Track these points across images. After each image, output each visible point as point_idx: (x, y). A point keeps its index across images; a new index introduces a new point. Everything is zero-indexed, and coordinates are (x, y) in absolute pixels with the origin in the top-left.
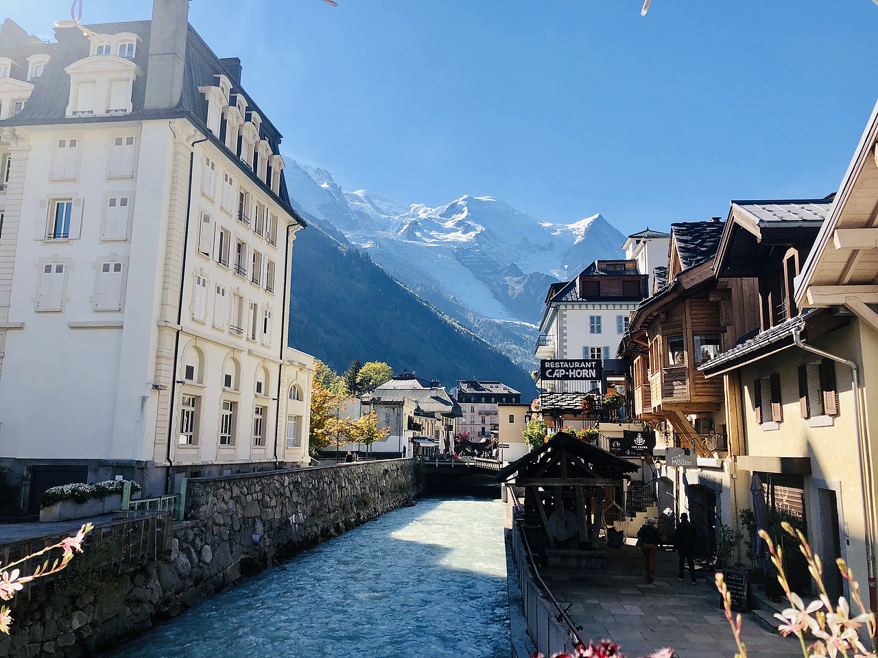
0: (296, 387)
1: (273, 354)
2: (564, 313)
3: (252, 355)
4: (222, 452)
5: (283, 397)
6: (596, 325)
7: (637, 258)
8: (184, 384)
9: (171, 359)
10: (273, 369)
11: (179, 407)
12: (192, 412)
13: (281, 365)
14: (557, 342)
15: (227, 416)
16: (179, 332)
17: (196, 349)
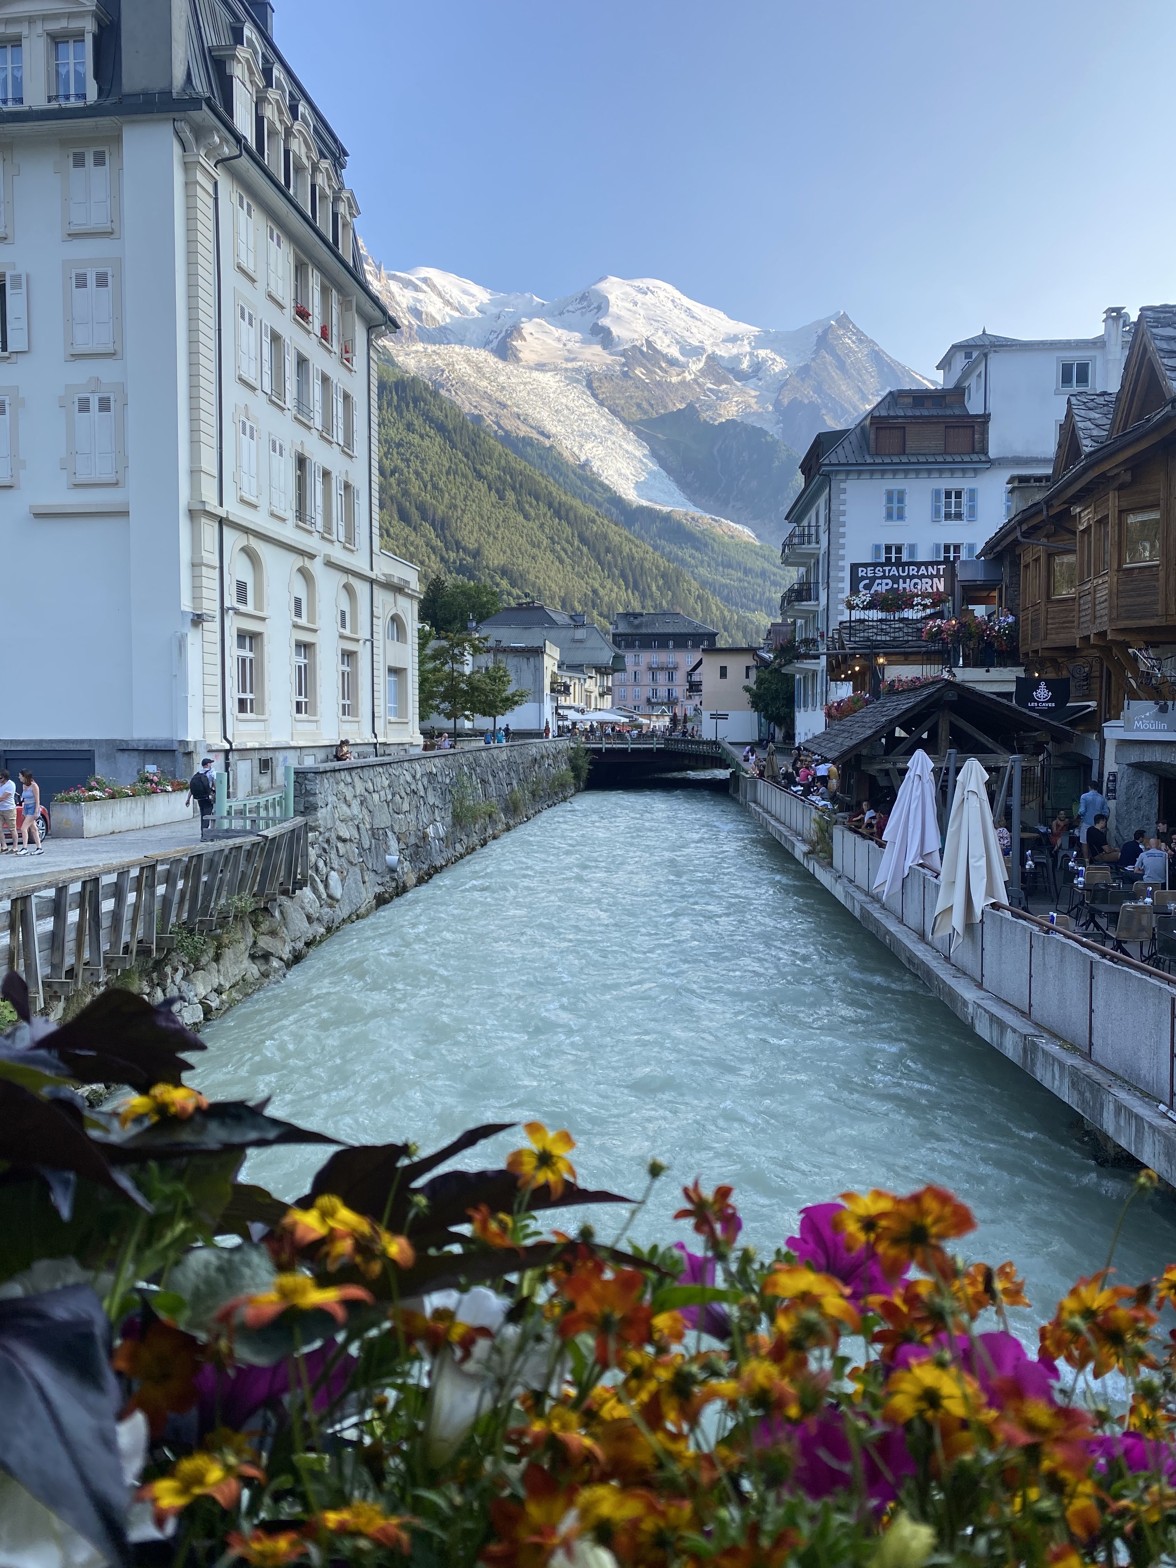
0: (396, 620)
1: (360, 562)
2: (843, 485)
3: (330, 564)
4: (300, 727)
5: (379, 636)
6: (895, 505)
7: (966, 384)
8: (237, 612)
9: (214, 568)
10: (362, 589)
11: (233, 651)
12: (251, 661)
13: (372, 582)
14: (824, 538)
15: (300, 667)
16: (222, 522)
17: (247, 551)
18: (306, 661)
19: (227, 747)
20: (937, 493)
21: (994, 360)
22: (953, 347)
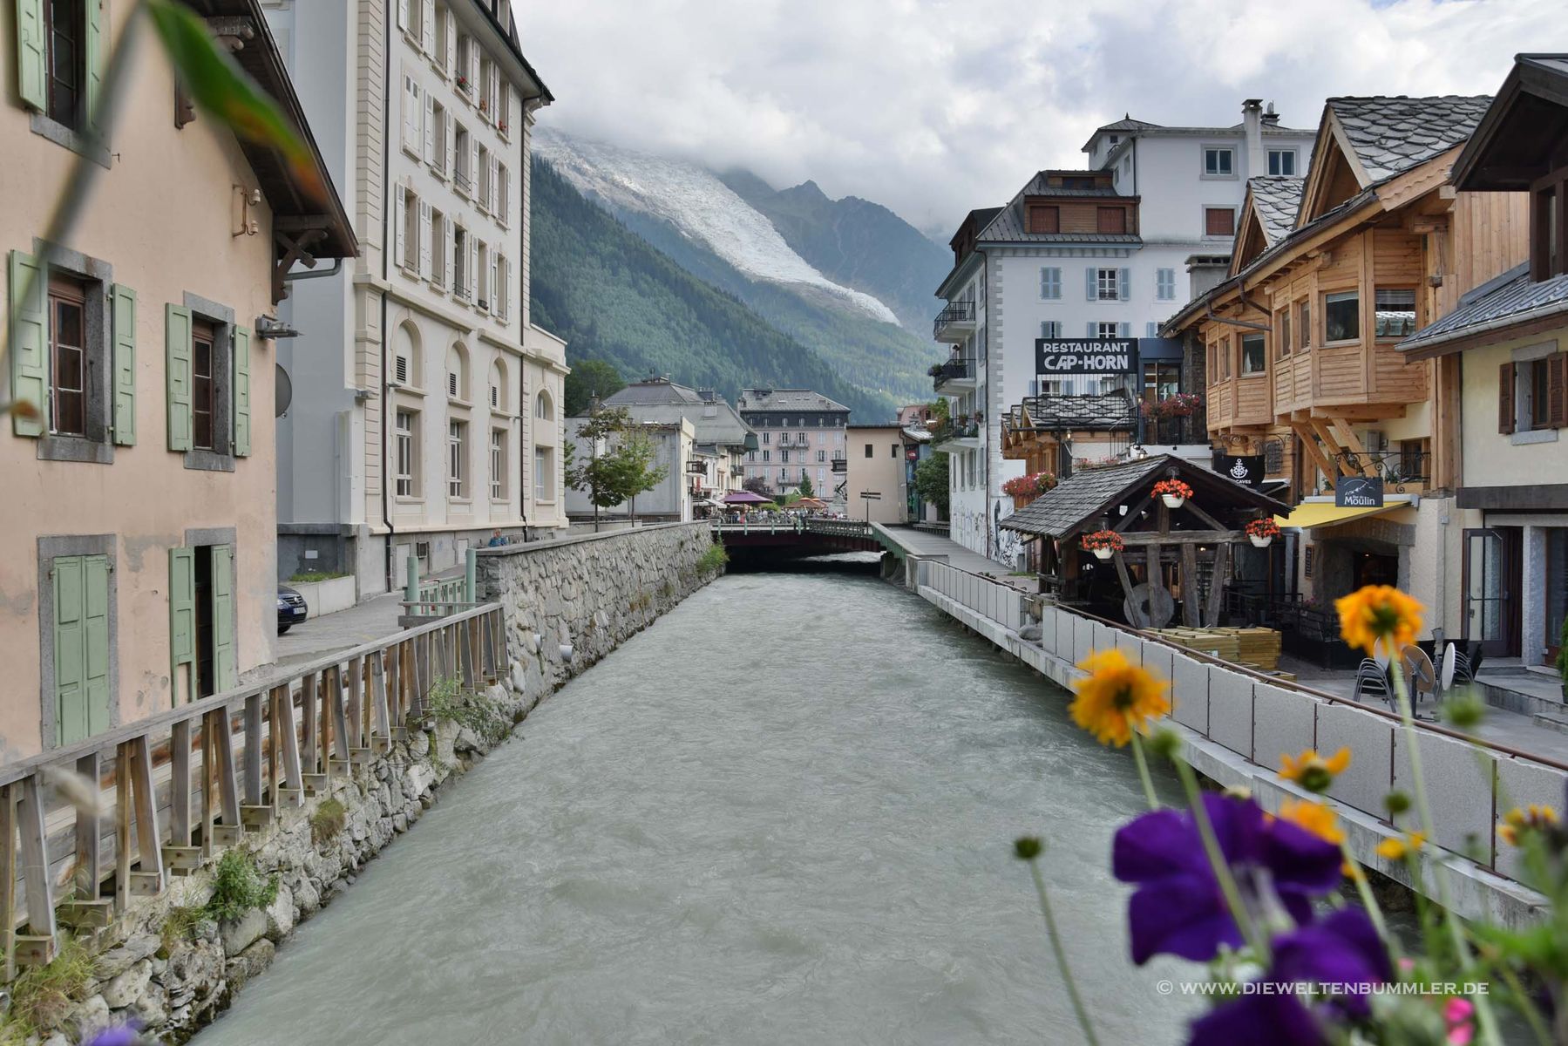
0: (543, 397)
1: (510, 337)
2: (999, 262)
3: (484, 339)
4: (454, 509)
5: (528, 414)
6: (1051, 283)
7: (1114, 167)
8: (399, 390)
9: (377, 343)
10: (512, 364)
11: (393, 431)
12: (408, 440)
13: (522, 357)
14: (980, 315)
15: (453, 446)
16: (386, 296)
17: (407, 326)
18: (459, 440)
19: (387, 530)
20: (1091, 271)
21: (1143, 147)
22: (1100, 130)
